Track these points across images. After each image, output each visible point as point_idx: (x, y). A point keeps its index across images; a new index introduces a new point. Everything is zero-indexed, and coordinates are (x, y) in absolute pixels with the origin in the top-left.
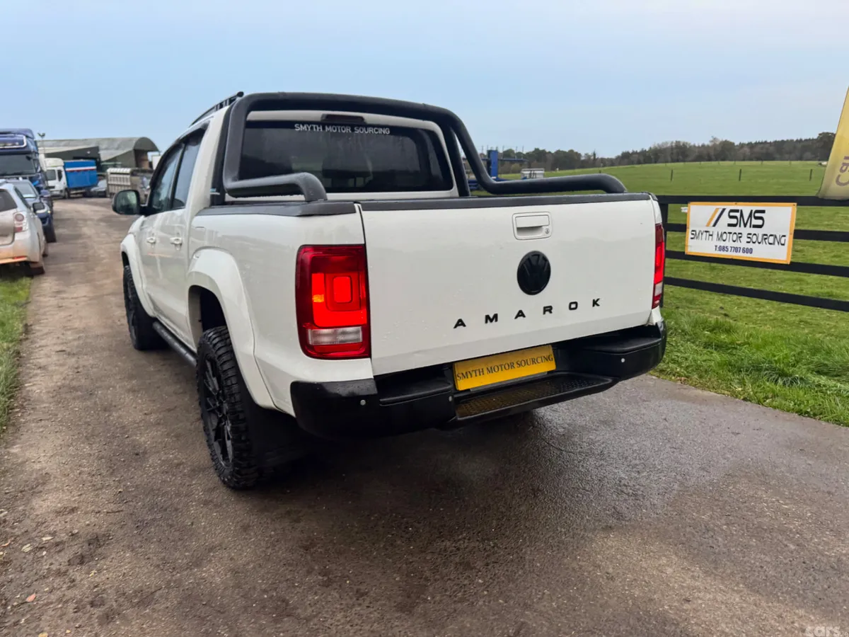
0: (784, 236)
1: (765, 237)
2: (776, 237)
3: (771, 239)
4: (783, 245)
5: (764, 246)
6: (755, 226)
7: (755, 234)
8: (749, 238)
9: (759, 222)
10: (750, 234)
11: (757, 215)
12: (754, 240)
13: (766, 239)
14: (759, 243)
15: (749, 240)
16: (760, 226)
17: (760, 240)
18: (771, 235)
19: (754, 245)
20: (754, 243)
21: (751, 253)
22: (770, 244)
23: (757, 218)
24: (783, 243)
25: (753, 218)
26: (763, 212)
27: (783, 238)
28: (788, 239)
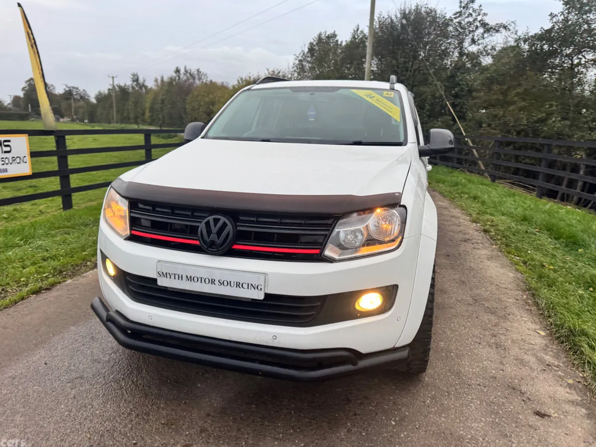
0: (25, 157)
1: (14, 159)
2: (20, 158)
3: (18, 160)
4: (26, 162)
5: (15, 165)
6: (6, 152)
7: (6, 158)
8: (3, 161)
9: (8, 149)
10: (3, 158)
11: (6, 143)
12: (7, 163)
13: (14, 160)
14: (11, 164)
15: (3, 163)
16: (9, 152)
17: (11, 162)
18: (17, 157)
19: (7, 165)
20: (7, 164)
21: (7, 172)
22: (18, 163)
23: (6, 146)
24: (25, 161)
25: (3, 147)
26: (9, 141)
27: (25, 158)
28: (28, 159)
